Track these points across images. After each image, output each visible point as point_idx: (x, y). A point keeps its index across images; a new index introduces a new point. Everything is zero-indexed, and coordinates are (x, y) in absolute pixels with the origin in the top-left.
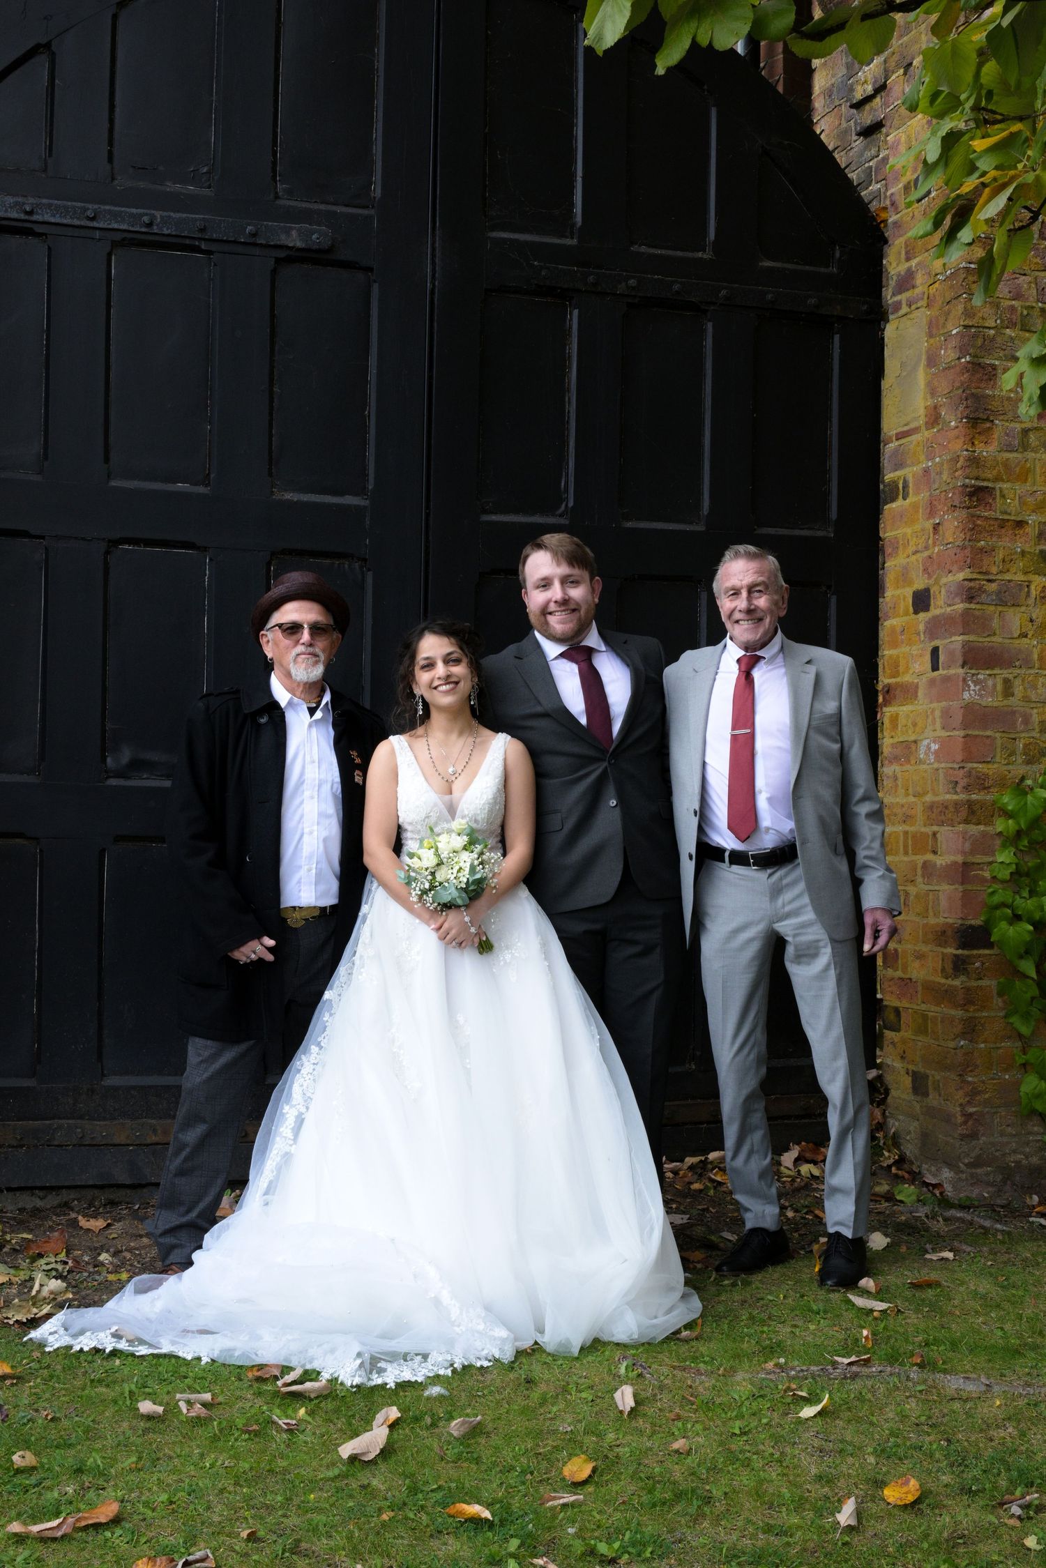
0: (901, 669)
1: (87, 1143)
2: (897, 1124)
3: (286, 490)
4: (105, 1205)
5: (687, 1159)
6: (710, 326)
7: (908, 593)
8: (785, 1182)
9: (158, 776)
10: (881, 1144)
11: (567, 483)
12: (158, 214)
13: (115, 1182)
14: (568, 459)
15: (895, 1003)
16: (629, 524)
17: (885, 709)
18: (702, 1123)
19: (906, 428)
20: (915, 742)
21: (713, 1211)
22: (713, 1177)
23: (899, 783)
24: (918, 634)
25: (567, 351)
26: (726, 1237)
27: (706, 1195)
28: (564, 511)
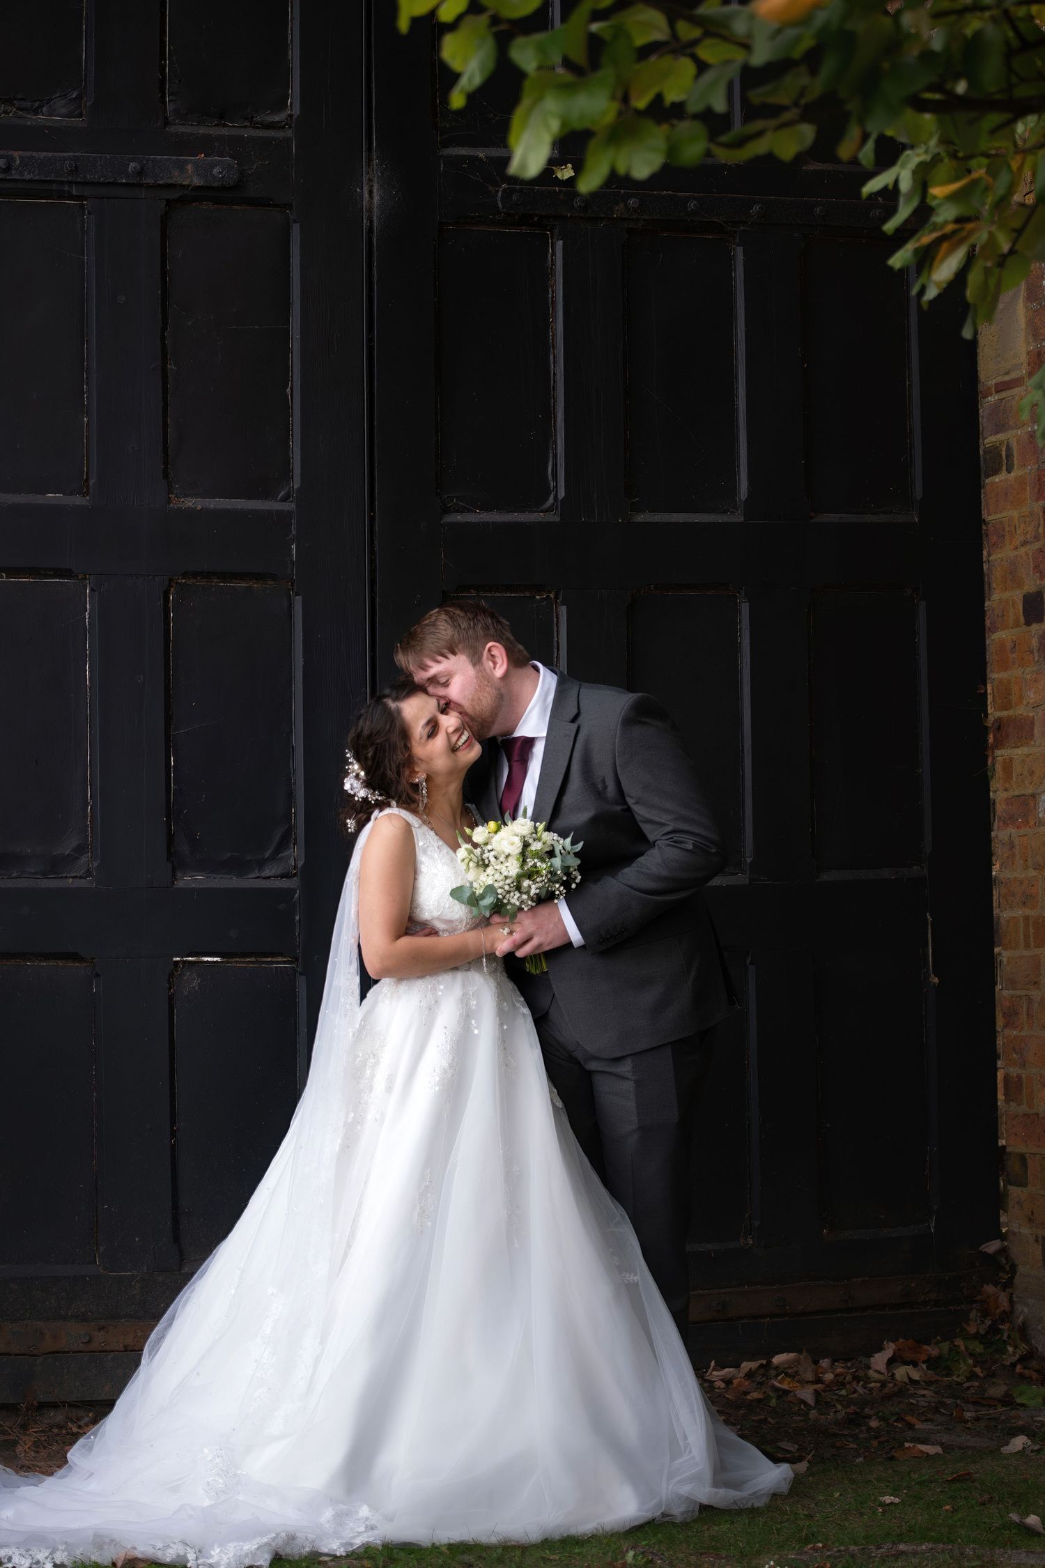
0: (1014, 698)
2: (1026, 1310)
3: (186, 496)
5: (744, 1364)
6: (739, 253)
7: (1017, 596)
8: (872, 1388)
9: (34, 874)
10: (1005, 1337)
11: (555, 465)
12: (16, 154)
14: (556, 435)
15: (1021, 1149)
16: (640, 518)
17: (998, 752)
18: (764, 1317)
19: (1007, 378)
20: (1033, 796)
21: (773, 1422)
22: (777, 1384)
23: (1016, 852)
24: (1032, 652)
25: (550, 296)
26: (783, 1447)
27: (766, 1405)
28: (553, 504)
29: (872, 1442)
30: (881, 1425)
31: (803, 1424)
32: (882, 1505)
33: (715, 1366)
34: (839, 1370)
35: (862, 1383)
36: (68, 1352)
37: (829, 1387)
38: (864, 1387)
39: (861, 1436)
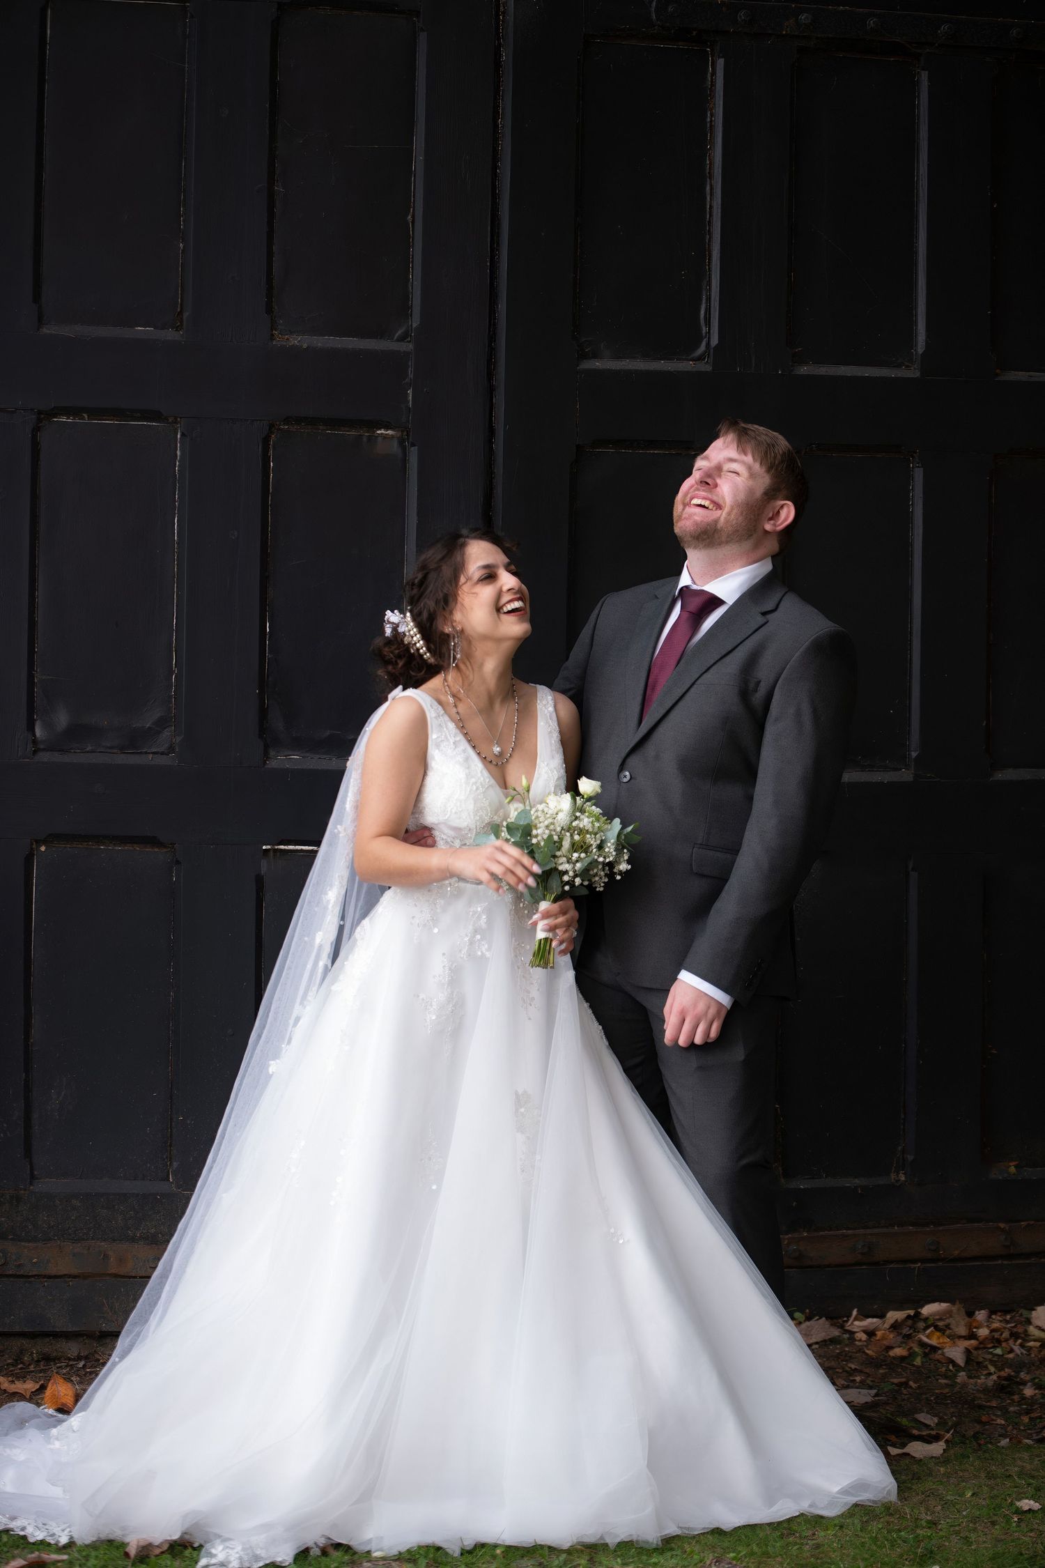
1: (11, 1272)
3: (291, 333)
4: (38, 1361)
5: (890, 1314)
6: (924, 76)
8: (1031, 1348)
9: (110, 748)
11: (708, 310)
13: (51, 1329)
14: (710, 277)
16: (804, 370)
18: (914, 1261)
22: (925, 1339)
25: (709, 120)
26: (922, 1420)
27: (909, 1364)
28: (705, 352)
29: (1022, 1418)
30: (1035, 1395)
31: (947, 1390)
32: (1019, 1512)
33: (857, 1314)
34: (996, 1325)
35: (1020, 1341)
36: (135, 1277)
37: (982, 1345)
38: (1022, 1346)
39: (1012, 1409)
